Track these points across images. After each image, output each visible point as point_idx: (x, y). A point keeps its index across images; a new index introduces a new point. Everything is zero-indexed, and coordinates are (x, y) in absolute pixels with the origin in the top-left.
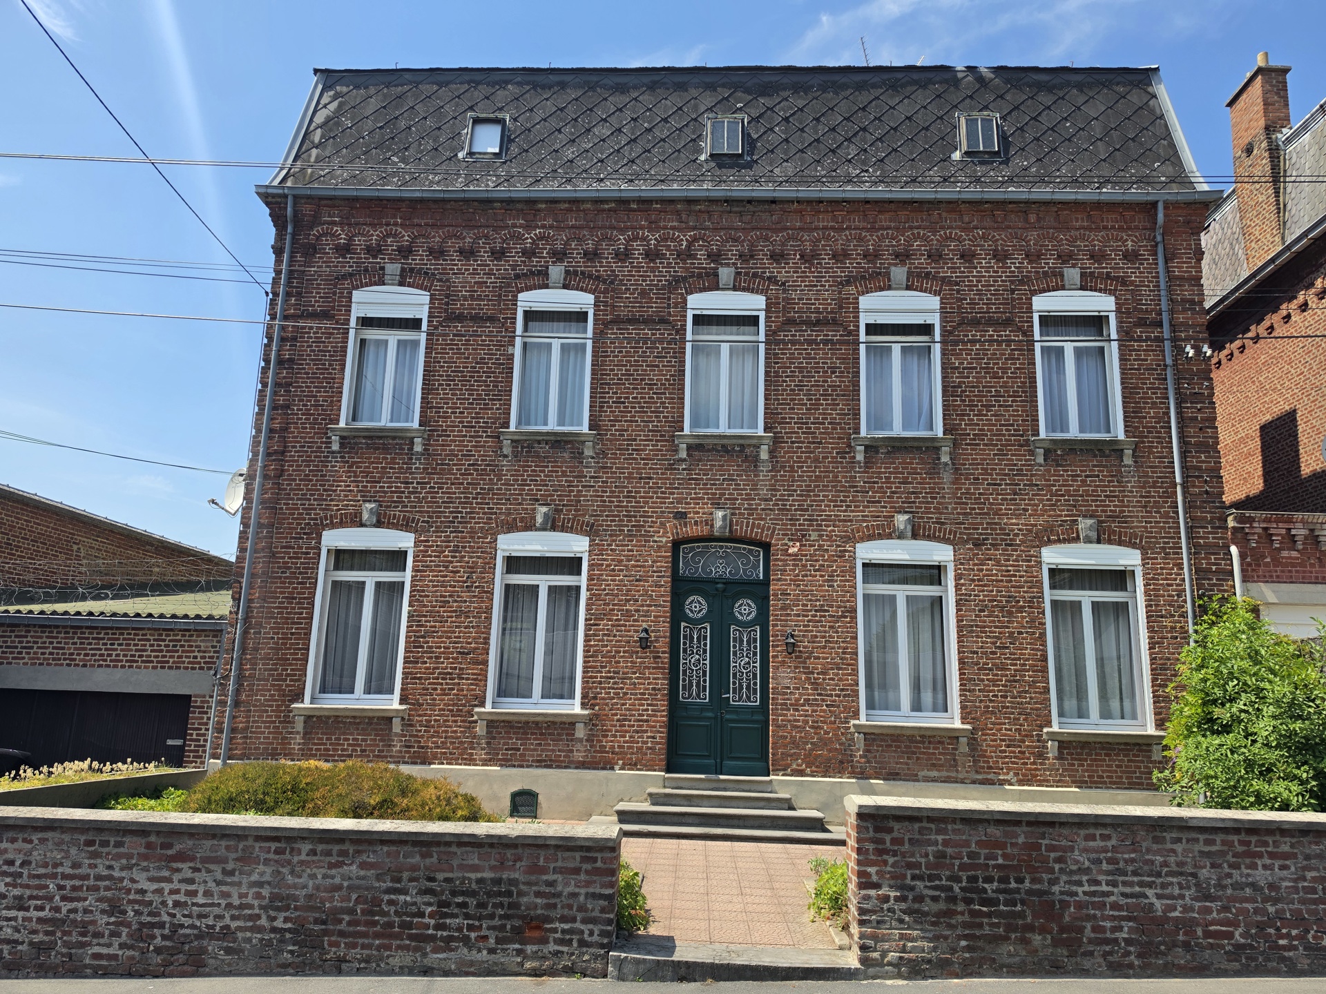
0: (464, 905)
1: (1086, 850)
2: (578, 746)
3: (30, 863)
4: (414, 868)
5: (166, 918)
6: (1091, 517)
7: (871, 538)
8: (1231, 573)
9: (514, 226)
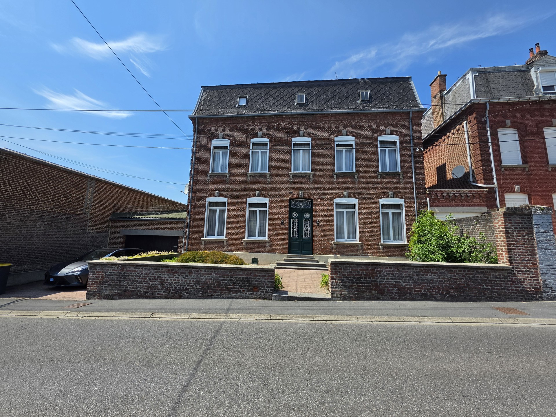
0: (239, 283)
1: (386, 271)
2: (267, 248)
3: (143, 274)
4: (228, 275)
5: (173, 286)
6: (392, 191)
7: (338, 197)
8: (427, 205)
9: (249, 123)
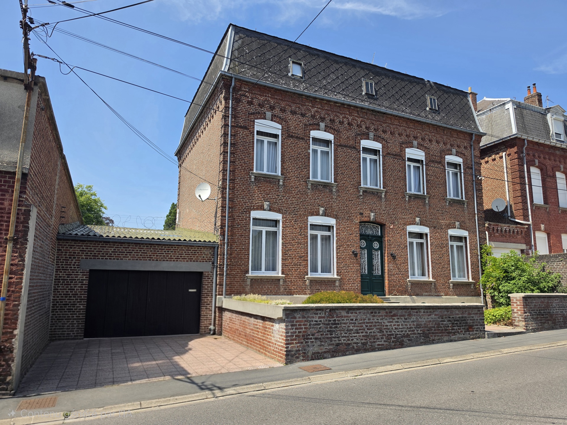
0: (457, 324)
2: (337, 288)
4: (446, 315)
6: (458, 221)
7: (410, 224)
8: (486, 239)
